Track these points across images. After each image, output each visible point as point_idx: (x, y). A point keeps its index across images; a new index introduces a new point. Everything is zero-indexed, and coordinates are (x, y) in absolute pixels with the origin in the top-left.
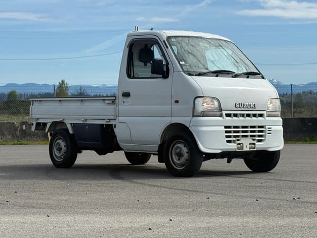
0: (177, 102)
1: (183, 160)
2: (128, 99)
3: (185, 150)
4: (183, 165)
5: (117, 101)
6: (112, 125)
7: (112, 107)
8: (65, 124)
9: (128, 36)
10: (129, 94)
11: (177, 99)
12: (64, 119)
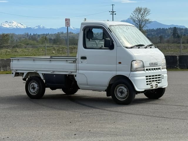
0: (120, 63)
1: (124, 95)
2: (85, 61)
3: (125, 90)
4: (124, 98)
5: (77, 61)
6: (73, 75)
7: (74, 64)
8: (38, 73)
9: (82, 24)
10: (86, 57)
11: (120, 62)
12: (37, 71)
